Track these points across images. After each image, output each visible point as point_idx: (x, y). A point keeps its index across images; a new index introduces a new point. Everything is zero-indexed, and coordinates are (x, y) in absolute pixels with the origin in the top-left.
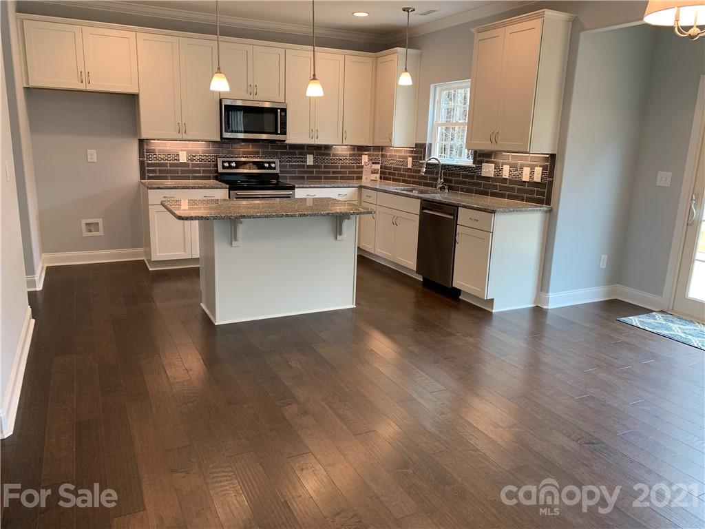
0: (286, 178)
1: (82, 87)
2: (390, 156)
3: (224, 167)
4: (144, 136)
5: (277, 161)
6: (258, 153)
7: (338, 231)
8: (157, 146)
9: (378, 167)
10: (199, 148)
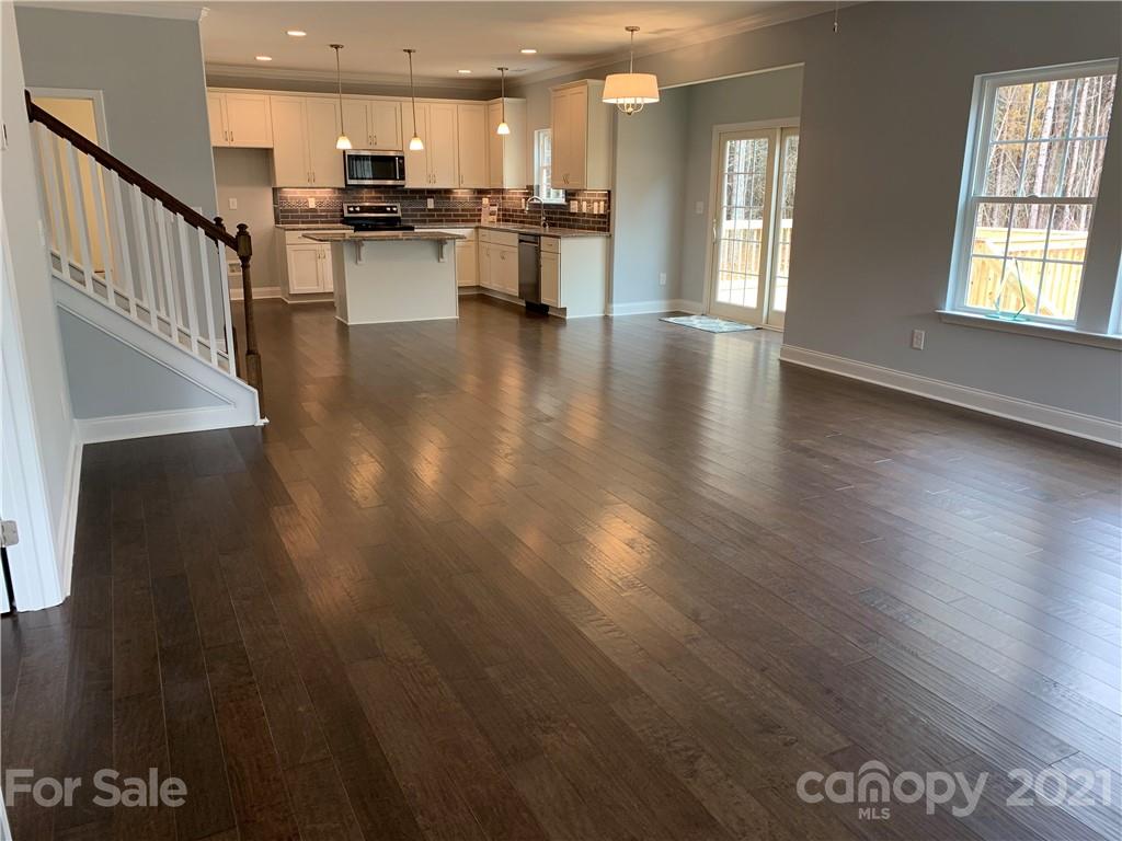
0: (407, 221)
1: (227, 144)
2: (510, 198)
3: (350, 212)
4: (278, 185)
5: (398, 205)
6: (380, 198)
7: (440, 255)
8: (289, 194)
9: (495, 208)
10: (326, 195)
